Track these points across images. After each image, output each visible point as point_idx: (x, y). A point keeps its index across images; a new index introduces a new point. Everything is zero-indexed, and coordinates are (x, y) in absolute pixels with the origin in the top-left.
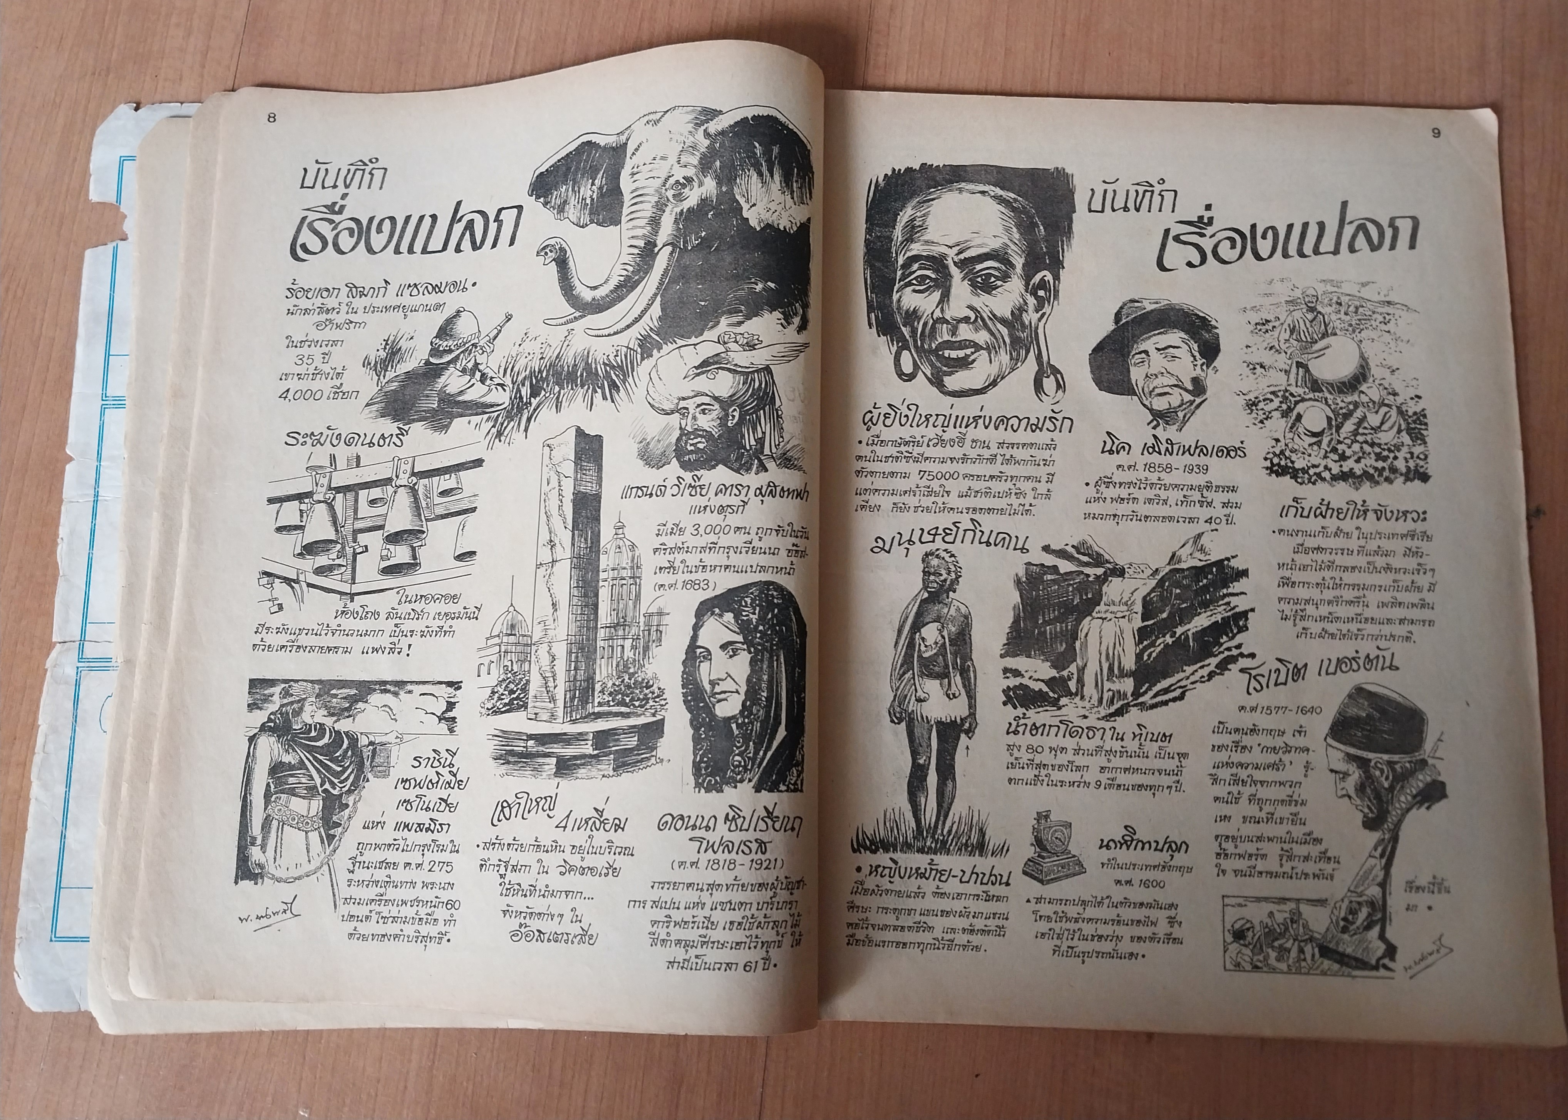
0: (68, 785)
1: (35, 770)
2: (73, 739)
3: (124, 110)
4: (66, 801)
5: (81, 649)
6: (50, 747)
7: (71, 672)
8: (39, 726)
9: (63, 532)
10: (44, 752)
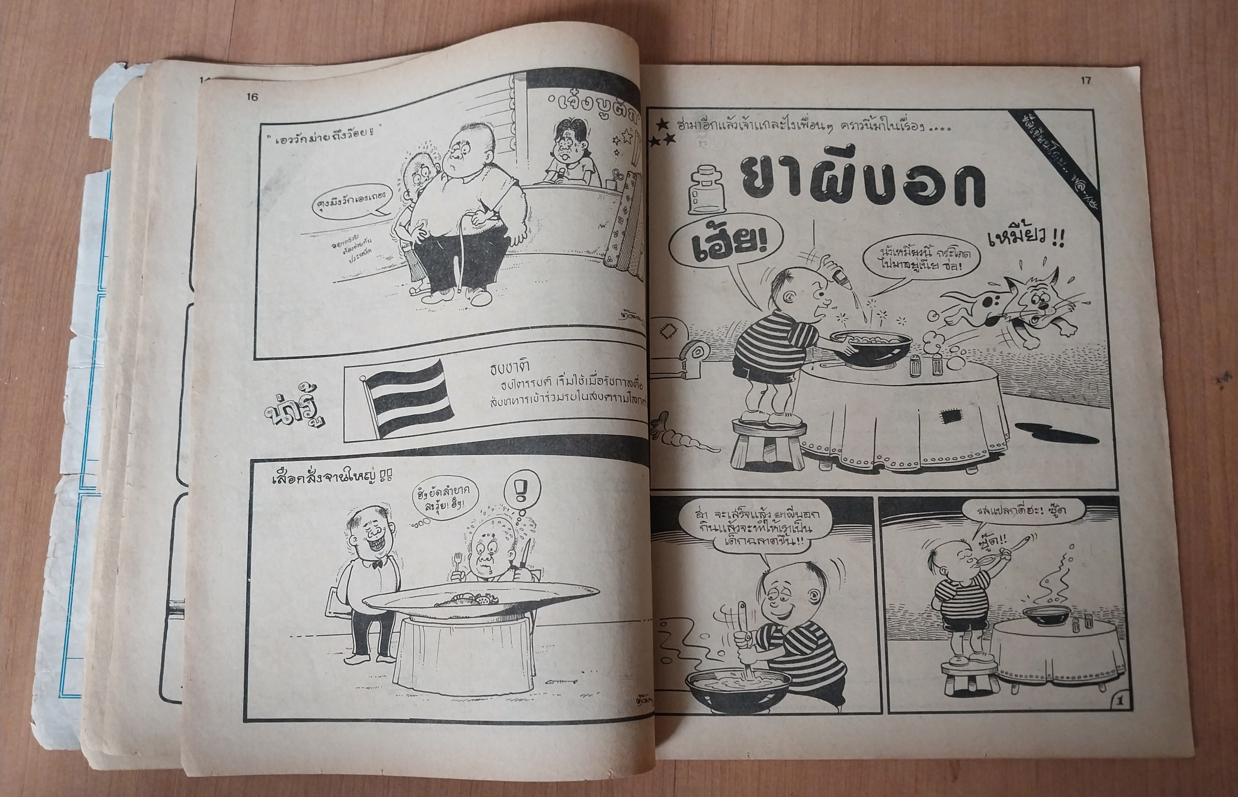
0: (72, 582)
1: (47, 570)
2: (76, 547)
3: (116, 68)
4: (71, 593)
5: (82, 480)
6: (59, 553)
7: (74, 497)
8: (50, 537)
9: (68, 390)
10: (54, 557)
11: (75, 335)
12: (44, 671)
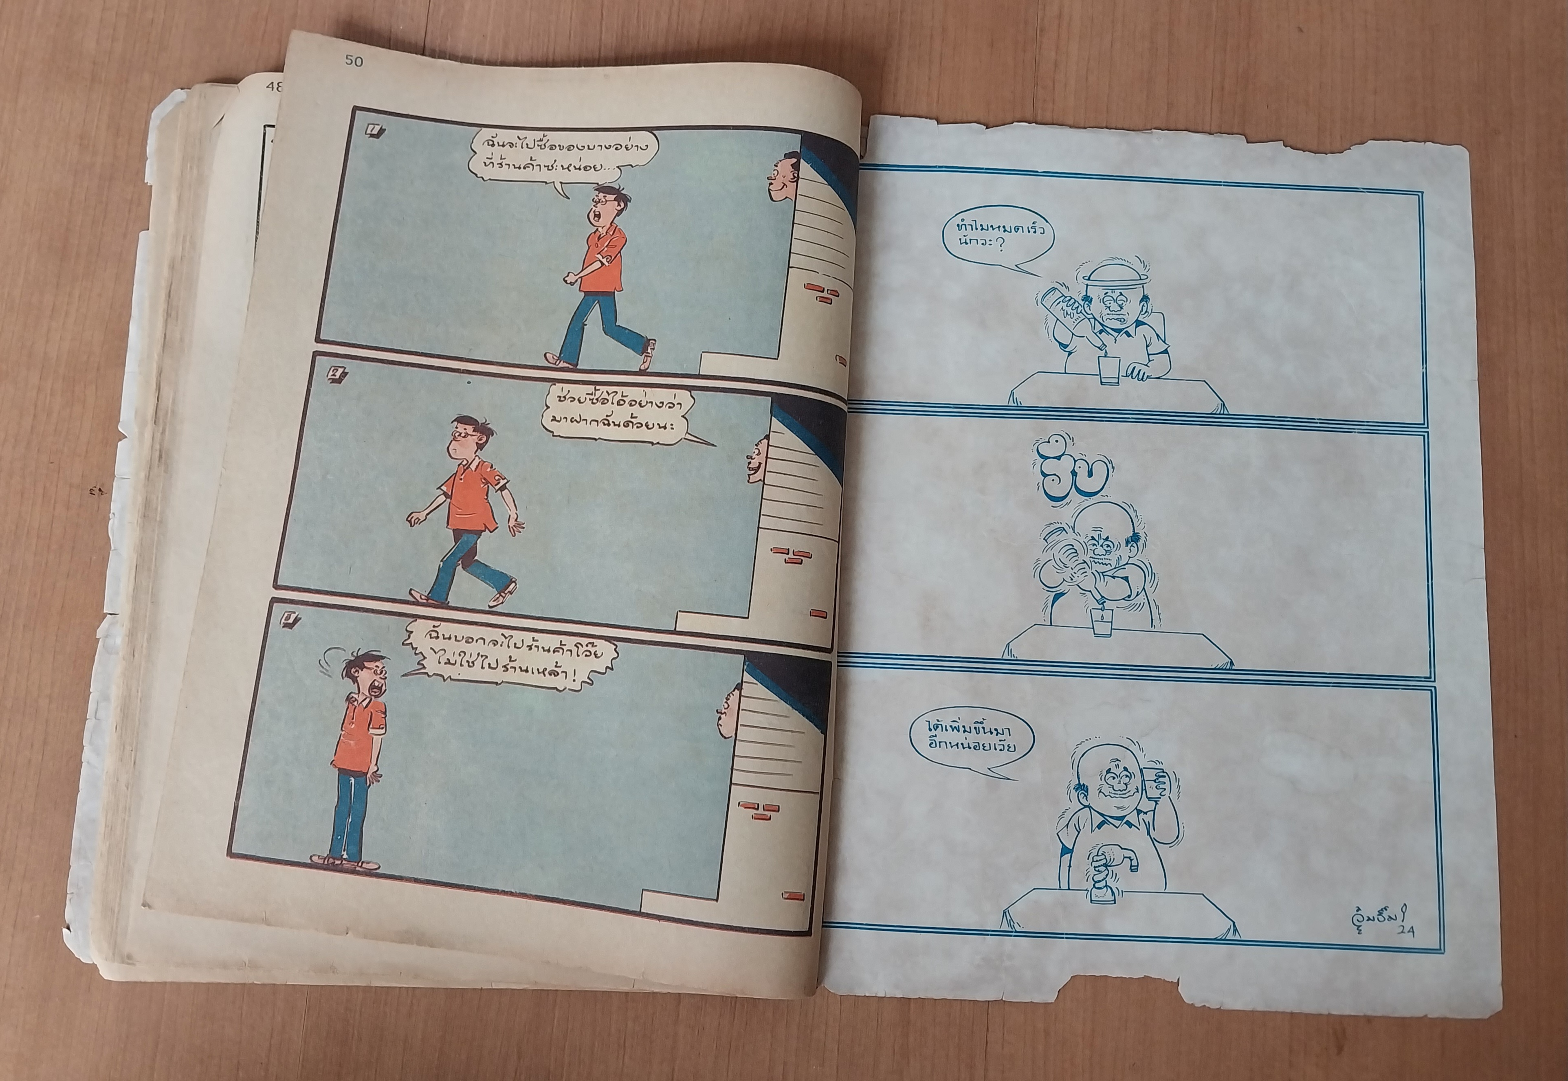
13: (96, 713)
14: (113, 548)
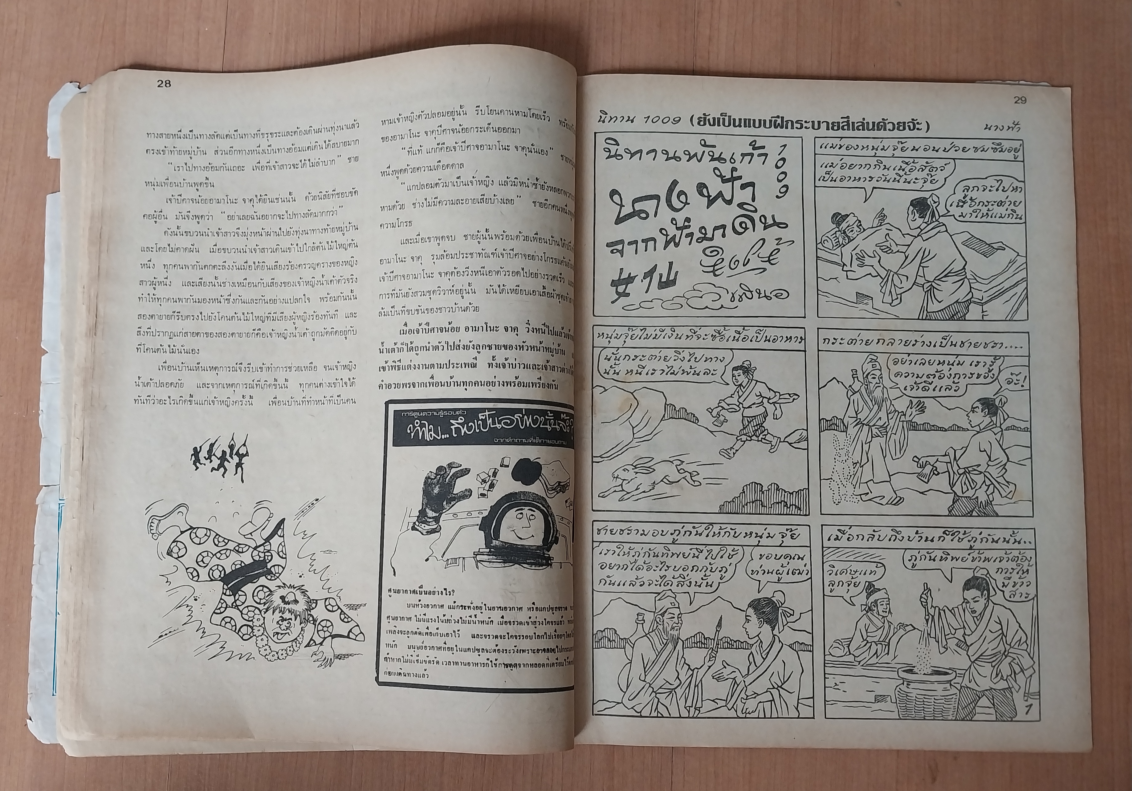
1: (34, 576)
3: (70, 88)
6: (44, 561)
7: (54, 507)
8: (35, 545)
9: (42, 406)
10: (39, 564)
11: (47, 352)
12: (37, 671)
13: (39, 560)
14: (43, 436)
